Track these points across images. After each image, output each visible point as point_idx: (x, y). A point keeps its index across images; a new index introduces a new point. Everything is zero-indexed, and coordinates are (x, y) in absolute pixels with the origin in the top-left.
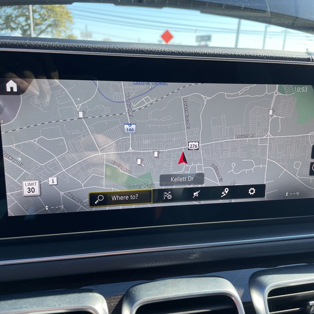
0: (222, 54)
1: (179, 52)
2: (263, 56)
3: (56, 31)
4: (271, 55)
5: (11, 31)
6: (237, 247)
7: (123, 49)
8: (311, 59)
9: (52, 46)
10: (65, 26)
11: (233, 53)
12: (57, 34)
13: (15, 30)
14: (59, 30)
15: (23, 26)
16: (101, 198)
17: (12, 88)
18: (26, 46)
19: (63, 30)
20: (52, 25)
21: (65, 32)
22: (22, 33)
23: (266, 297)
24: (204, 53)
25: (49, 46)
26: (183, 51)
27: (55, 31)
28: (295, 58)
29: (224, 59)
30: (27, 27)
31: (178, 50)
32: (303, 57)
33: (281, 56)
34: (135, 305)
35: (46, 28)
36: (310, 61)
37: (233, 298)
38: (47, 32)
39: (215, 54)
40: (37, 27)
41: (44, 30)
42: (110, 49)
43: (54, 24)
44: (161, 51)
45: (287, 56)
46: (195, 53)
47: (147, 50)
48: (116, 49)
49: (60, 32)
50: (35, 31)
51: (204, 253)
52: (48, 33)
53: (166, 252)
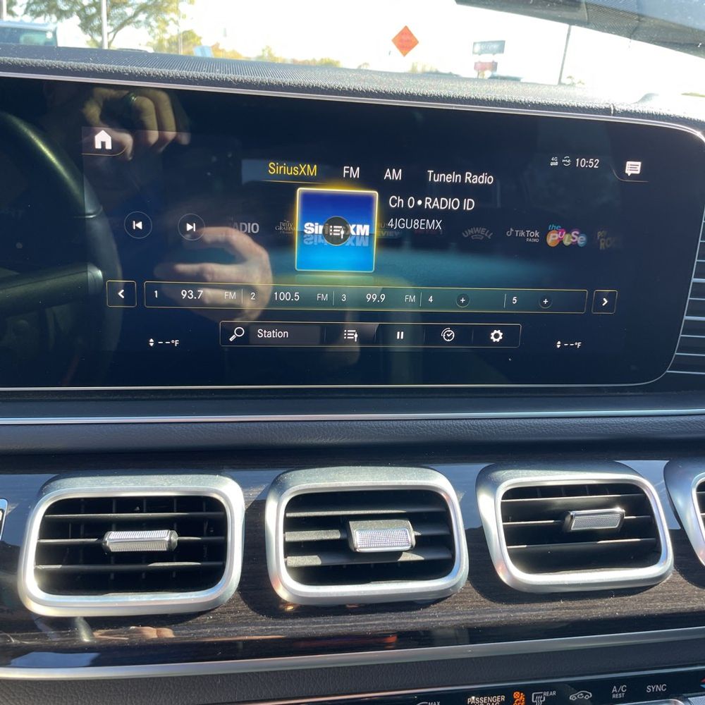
0: (453, 97)
1: (379, 92)
2: (527, 101)
3: (157, 21)
4: (540, 101)
5: (59, 18)
6: (462, 423)
7: (284, 84)
8: (612, 109)
9: (168, 76)
10: (177, 11)
11: (472, 97)
12: (158, 27)
13: (65, 15)
14: (164, 19)
15: (84, 8)
16: (239, 332)
17: (103, 144)
18: (127, 74)
19: (172, 19)
20: (149, 6)
21: (176, 23)
22: (81, 24)
23: (499, 500)
24: (423, 95)
25: (164, 75)
26: (386, 90)
27: (154, 22)
28: (584, 107)
29: (454, 107)
30: (94, 10)
31: (378, 89)
32: (598, 106)
33: (557, 103)
34: (286, 493)
35: (136, 15)
36: (610, 114)
37: (443, 494)
38: (139, 22)
39: (441, 96)
40: (116, 11)
41: (130, 18)
42: (263, 83)
43: (153, 4)
44: (349, 89)
45: (568, 104)
46: (407, 94)
47: (326, 87)
48: (272, 84)
49: (166, 23)
50: (110, 21)
51: (405, 428)
52: (140, 24)
53: (341, 422)
